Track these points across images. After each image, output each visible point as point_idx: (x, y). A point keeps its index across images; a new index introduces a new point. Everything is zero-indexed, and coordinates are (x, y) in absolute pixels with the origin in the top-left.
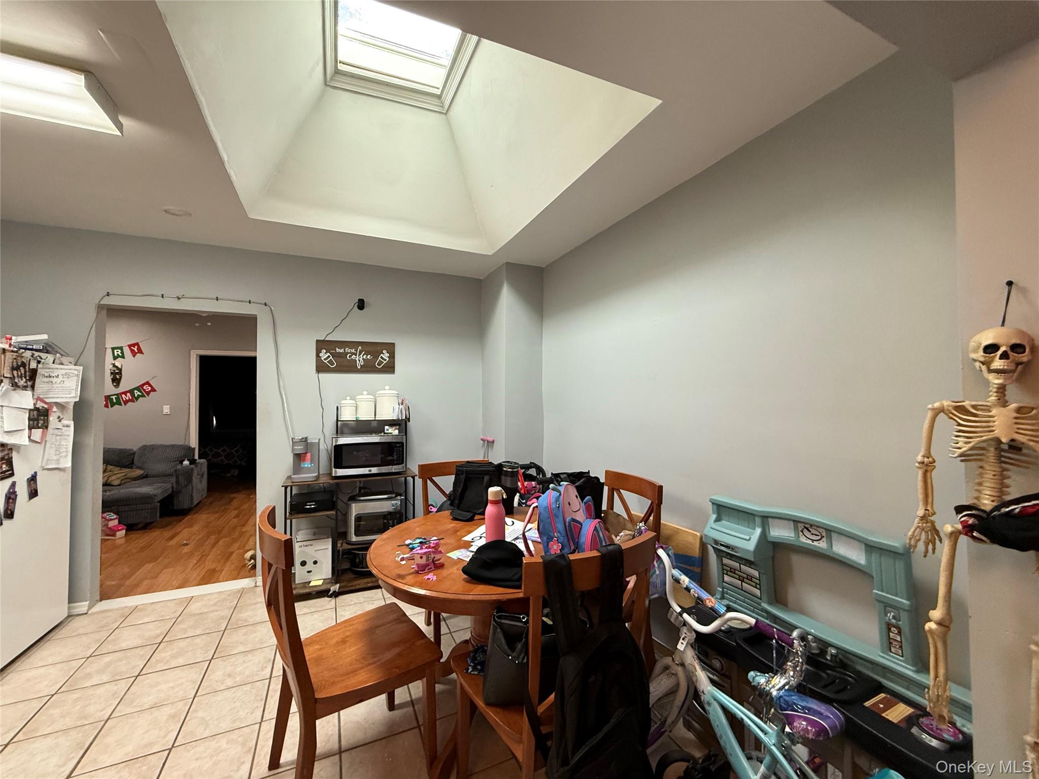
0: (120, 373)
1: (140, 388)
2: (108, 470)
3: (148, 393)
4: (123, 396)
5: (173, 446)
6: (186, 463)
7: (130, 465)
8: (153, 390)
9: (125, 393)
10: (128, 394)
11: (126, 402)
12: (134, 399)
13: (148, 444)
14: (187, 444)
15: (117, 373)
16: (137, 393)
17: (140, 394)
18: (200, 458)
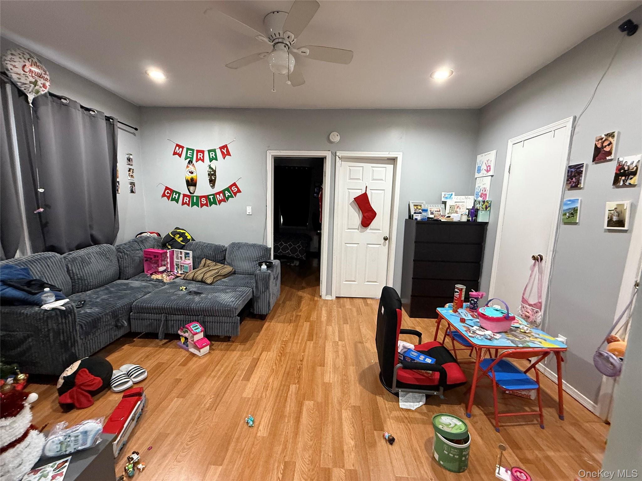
0: (214, 174)
1: (229, 189)
2: (206, 265)
3: (235, 194)
4: (218, 196)
5: (254, 246)
6: (264, 267)
7: (222, 261)
8: (239, 191)
9: (219, 193)
10: (221, 195)
11: (220, 202)
12: (225, 199)
13: (236, 242)
14: (265, 244)
15: (213, 174)
16: (227, 194)
17: (230, 195)
18: (275, 259)
